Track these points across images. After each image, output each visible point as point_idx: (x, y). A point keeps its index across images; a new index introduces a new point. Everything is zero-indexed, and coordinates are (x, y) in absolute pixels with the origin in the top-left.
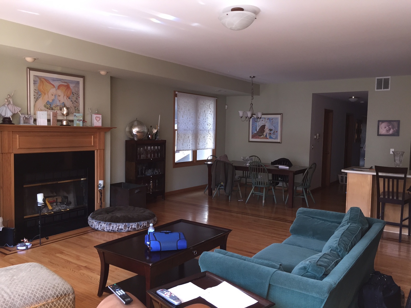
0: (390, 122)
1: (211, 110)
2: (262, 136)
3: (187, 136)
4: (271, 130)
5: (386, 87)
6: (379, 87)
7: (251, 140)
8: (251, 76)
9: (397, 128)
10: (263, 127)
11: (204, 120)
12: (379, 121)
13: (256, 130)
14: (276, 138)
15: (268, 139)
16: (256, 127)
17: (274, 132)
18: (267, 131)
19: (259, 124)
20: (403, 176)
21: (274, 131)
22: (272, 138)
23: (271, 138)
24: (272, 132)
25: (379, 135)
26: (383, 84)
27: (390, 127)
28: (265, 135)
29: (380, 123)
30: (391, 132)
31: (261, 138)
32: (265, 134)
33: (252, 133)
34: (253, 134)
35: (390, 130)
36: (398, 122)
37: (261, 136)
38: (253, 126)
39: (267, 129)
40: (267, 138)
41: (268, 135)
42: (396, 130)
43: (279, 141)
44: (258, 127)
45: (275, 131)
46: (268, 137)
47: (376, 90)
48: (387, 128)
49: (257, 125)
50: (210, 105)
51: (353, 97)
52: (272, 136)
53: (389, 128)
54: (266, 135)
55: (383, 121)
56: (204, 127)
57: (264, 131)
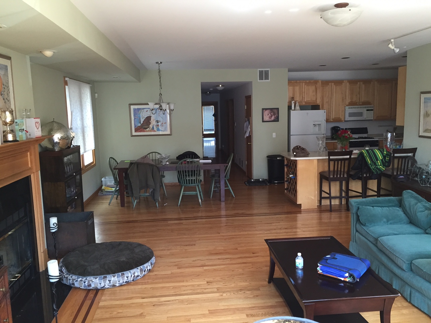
0: (271, 109)
2: (148, 129)
5: (267, 78)
6: (261, 78)
7: (134, 133)
8: (157, 62)
9: (277, 115)
10: (148, 119)
11: (86, 114)
12: (263, 109)
13: (140, 122)
14: (165, 130)
15: (156, 131)
17: (162, 123)
18: (153, 122)
19: (143, 116)
20: (348, 157)
22: (161, 130)
24: (159, 124)
25: (263, 121)
26: (264, 75)
27: (272, 114)
28: (151, 128)
29: (264, 110)
30: (273, 118)
31: (147, 131)
32: (151, 126)
33: (135, 126)
34: (137, 127)
35: (272, 116)
36: (278, 109)
37: (146, 128)
38: (135, 117)
39: (154, 120)
40: (154, 131)
41: (155, 127)
42: (276, 116)
43: (169, 132)
44: (143, 118)
45: (164, 123)
46: (155, 129)
47: (259, 81)
48: (270, 114)
49: (141, 116)
51: (221, 86)
52: (160, 128)
53: (271, 115)
54: (153, 128)
55: (266, 109)
56: (87, 123)
57: (150, 123)
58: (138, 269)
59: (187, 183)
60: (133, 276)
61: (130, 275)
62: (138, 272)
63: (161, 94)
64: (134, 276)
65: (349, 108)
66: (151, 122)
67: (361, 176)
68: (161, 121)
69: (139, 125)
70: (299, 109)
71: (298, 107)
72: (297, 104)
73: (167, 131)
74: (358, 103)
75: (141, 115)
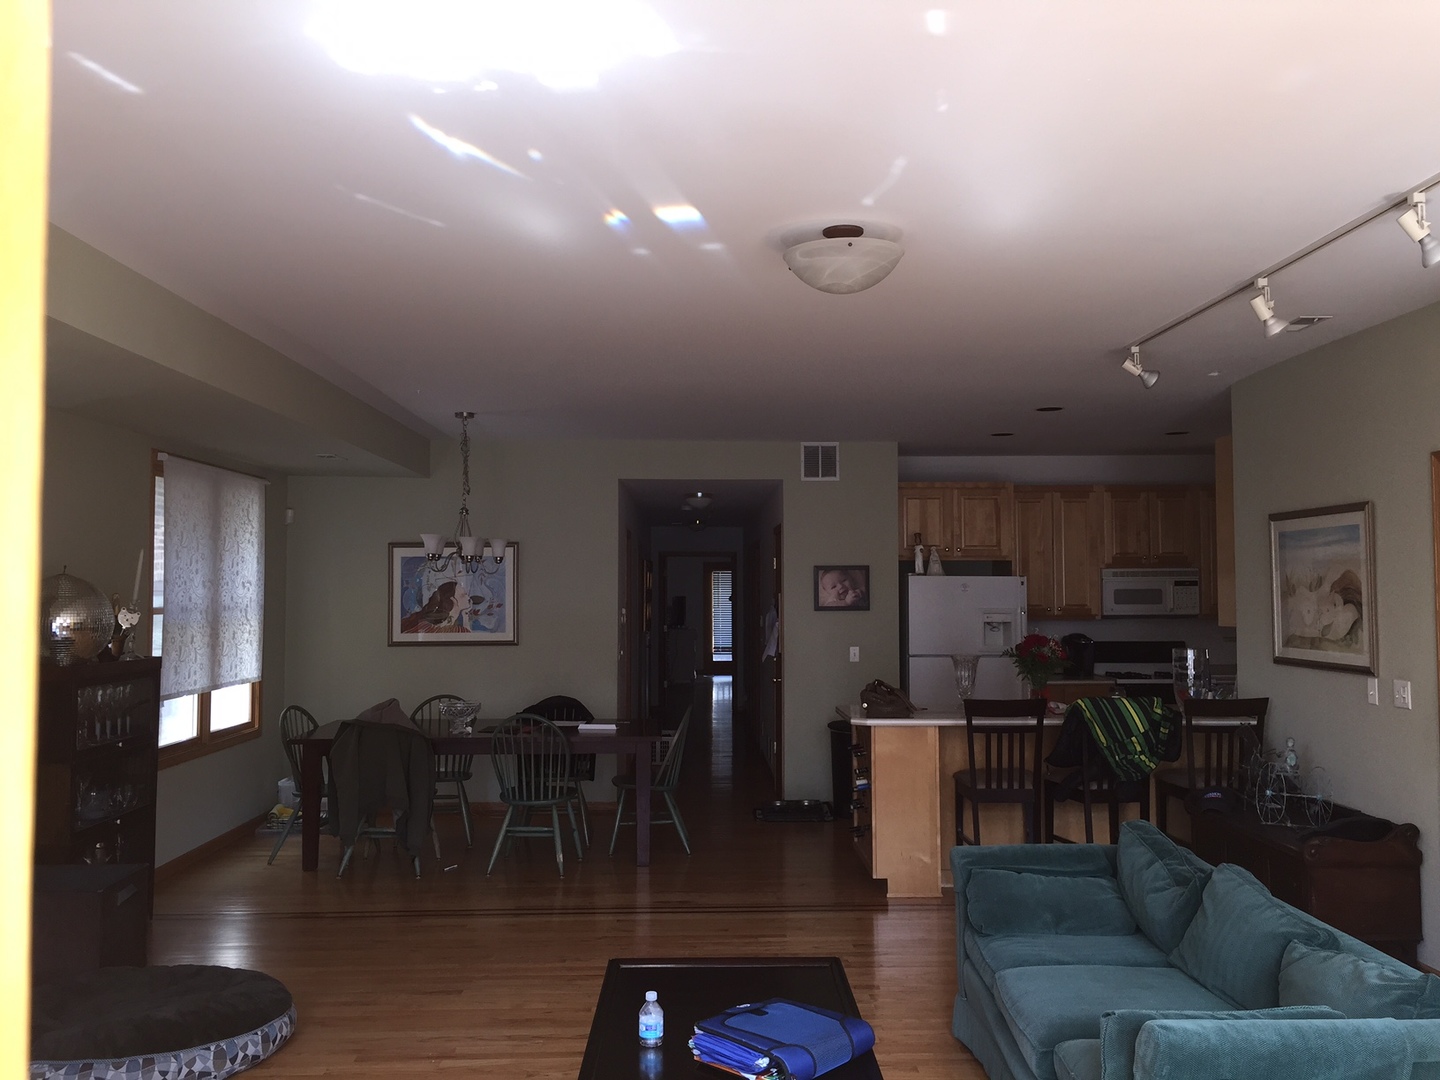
0: (845, 571)
1: (253, 528)
2: (445, 624)
3: (189, 633)
4: (476, 600)
5: (829, 470)
6: (811, 471)
7: (399, 637)
8: (459, 411)
9: (863, 589)
10: (448, 589)
11: (235, 569)
12: (817, 568)
13: (420, 602)
14: (499, 627)
15: (468, 631)
16: (420, 589)
17: (490, 607)
18: (461, 603)
19: (432, 581)
21: (488, 604)
22: (484, 629)
23: (476, 627)
24: (482, 607)
25: (818, 608)
26: (820, 462)
27: (847, 583)
28: (453, 620)
29: (821, 572)
30: (849, 598)
31: (439, 630)
32: (454, 614)
33: (403, 611)
34: (408, 615)
35: (846, 592)
36: (866, 569)
37: (439, 621)
38: (405, 585)
39: (463, 596)
40: (464, 630)
41: (466, 618)
42: (862, 592)
43: (509, 636)
44: (429, 590)
45: (495, 605)
46: (467, 623)
47: (803, 478)
48: (839, 586)
49: (424, 582)
51: (700, 494)
52: (483, 620)
53: (844, 587)
54: (460, 618)
55: (827, 569)
56: (235, 596)
57: (451, 605)
58: (209, 1049)
59: (521, 798)
60: (185, 1070)
61: (173, 1066)
62: (205, 1060)
63: (467, 511)
64: (191, 1072)
65: (1115, 575)
66: (454, 601)
67: (1081, 788)
68: (488, 599)
69: (418, 609)
70: (941, 571)
71: (935, 567)
72: (934, 557)
73: (503, 631)
74: (1144, 561)
75: (424, 579)
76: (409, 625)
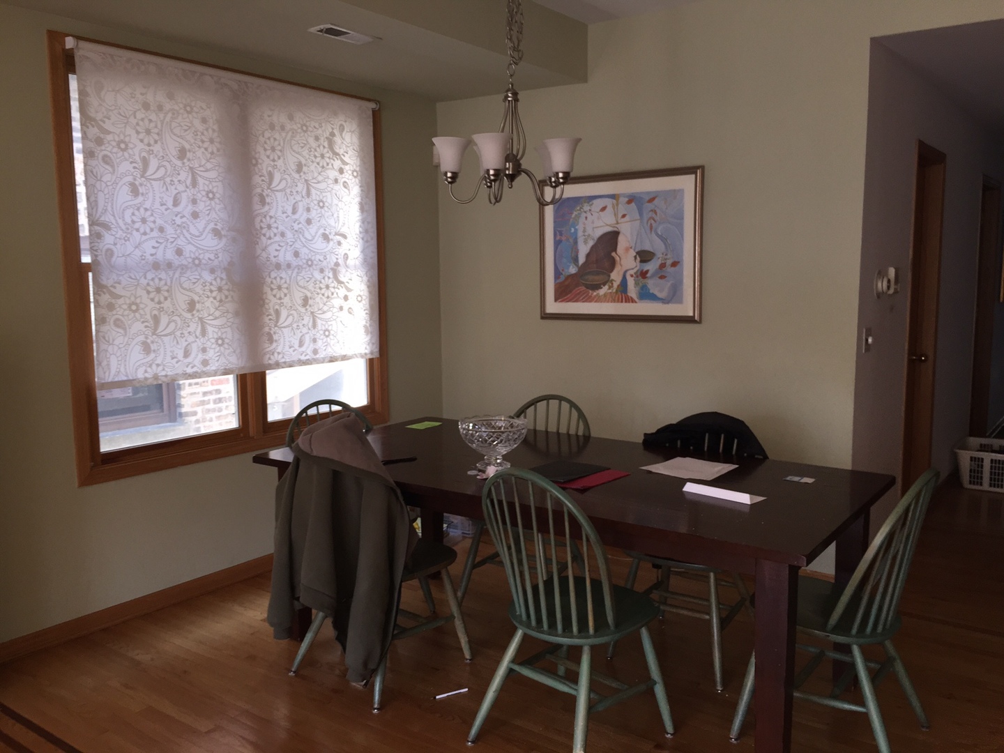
1: (344, 163)
2: (604, 290)
3: (181, 299)
4: (645, 256)
7: (552, 307)
11: (302, 215)
13: (576, 260)
14: (675, 295)
15: (633, 301)
16: (576, 242)
17: (663, 266)
18: (626, 261)
19: (589, 231)
21: (659, 262)
22: (653, 298)
23: (645, 295)
24: (651, 267)
28: (615, 285)
31: (598, 299)
32: (616, 276)
33: (557, 274)
34: (562, 278)
37: (597, 287)
38: (558, 238)
39: (627, 249)
40: (629, 300)
41: (631, 282)
43: (687, 309)
44: (586, 242)
45: (669, 262)
46: (632, 291)
49: (580, 233)
50: (337, 139)
52: (653, 285)
54: (624, 284)
56: (303, 251)
57: (612, 264)
66: (617, 258)
68: (659, 255)
69: (573, 270)
73: (680, 301)
75: (580, 227)
76: (563, 292)
